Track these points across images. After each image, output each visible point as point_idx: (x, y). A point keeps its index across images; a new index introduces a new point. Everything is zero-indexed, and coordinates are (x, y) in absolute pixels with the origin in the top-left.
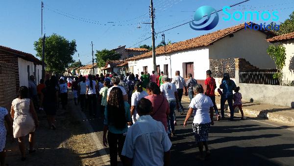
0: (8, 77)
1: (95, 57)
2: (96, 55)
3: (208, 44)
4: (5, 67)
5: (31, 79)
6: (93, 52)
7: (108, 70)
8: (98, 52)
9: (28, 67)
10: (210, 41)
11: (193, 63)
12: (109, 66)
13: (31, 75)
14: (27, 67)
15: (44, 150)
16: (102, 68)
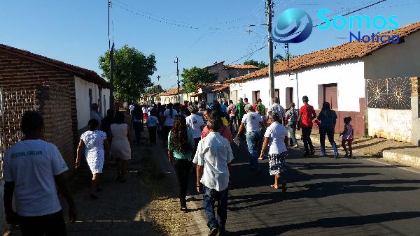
0: (58, 106)
1: (181, 78)
2: (183, 75)
3: (363, 54)
4: (55, 90)
5: (94, 109)
6: (178, 71)
7: (200, 96)
8: (186, 71)
9: (90, 90)
10: (366, 50)
11: (335, 85)
12: (200, 91)
13: (94, 102)
14: (88, 92)
15: (112, 223)
16: (191, 94)
